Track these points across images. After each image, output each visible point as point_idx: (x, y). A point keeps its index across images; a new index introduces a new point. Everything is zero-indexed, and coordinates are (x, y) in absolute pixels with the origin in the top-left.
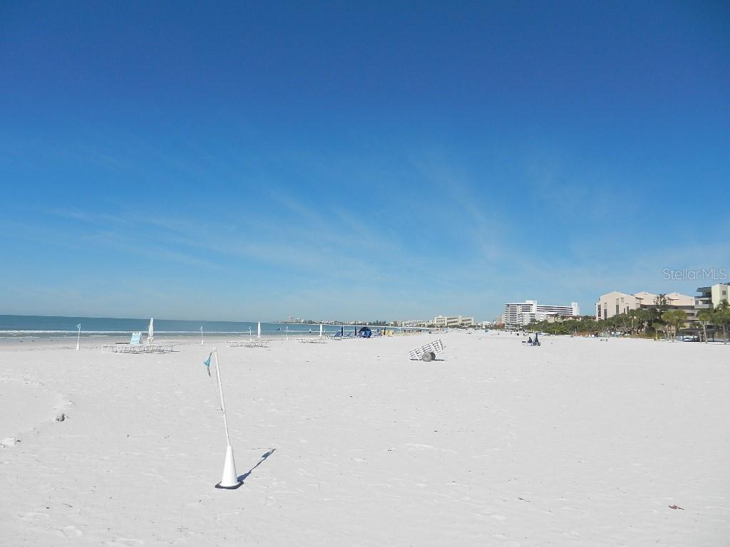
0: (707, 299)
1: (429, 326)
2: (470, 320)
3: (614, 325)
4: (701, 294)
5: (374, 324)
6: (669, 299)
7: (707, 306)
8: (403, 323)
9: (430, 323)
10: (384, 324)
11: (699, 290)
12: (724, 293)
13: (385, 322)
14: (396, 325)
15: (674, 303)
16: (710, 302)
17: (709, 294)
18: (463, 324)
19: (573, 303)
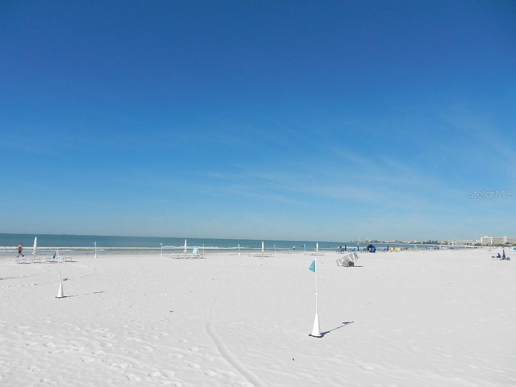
1: (476, 245)
5: (428, 243)
8: (453, 242)
9: (477, 242)
10: (436, 243)
13: (437, 242)
14: (447, 244)
18: (508, 243)
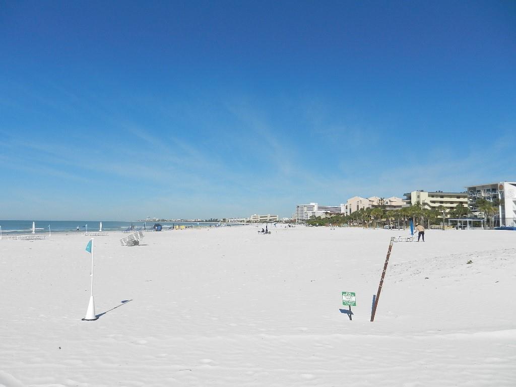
0: (409, 201)
1: (247, 222)
2: (267, 217)
3: (352, 219)
4: (406, 197)
5: (209, 221)
6: (390, 201)
7: (409, 205)
8: (230, 220)
9: (248, 219)
10: (216, 221)
11: (405, 195)
12: (418, 197)
15: (393, 204)
16: (410, 203)
17: (410, 198)
18: (271, 220)
19: (341, 205)
